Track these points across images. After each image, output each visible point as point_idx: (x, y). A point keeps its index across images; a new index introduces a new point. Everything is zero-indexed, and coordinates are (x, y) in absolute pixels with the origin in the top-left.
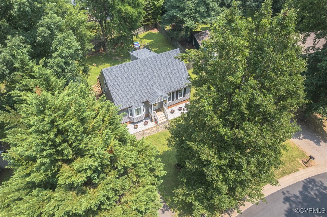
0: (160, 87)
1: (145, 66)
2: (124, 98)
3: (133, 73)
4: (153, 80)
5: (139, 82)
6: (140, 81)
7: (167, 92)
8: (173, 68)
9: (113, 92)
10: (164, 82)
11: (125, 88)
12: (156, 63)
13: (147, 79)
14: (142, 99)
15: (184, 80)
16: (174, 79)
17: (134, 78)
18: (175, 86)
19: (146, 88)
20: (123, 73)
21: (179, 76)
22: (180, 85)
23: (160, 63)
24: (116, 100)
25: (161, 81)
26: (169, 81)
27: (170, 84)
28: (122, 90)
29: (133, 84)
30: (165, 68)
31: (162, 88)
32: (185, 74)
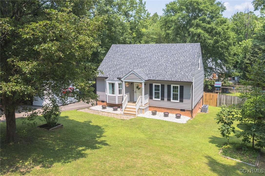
0: (148, 71)
1: (148, 50)
2: (108, 68)
3: (133, 53)
4: (146, 63)
5: (131, 61)
6: (133, 60)
7: (152, 78)
8: (178, 59)
9: (104, 62)
10: (156, 68)
11: (116, 61)
12: (162, 50)
13: (141, 60)
14: (121, 75)
15: (183, 73)
16: (170, 69)
17: (130, 56)
18: (166, 76)
19: (133, 67)
20: (125, 50)
21: (180, 68)
22: (174, 77)
23: (167, 51)
24: (100, 68)
25: (154, 66)
26: (163, 69)
27: (162, 72)
28: (112, 62)
29: (125, 61)
30: (169, 57)
31: (149, 72)
32: (190, 68)
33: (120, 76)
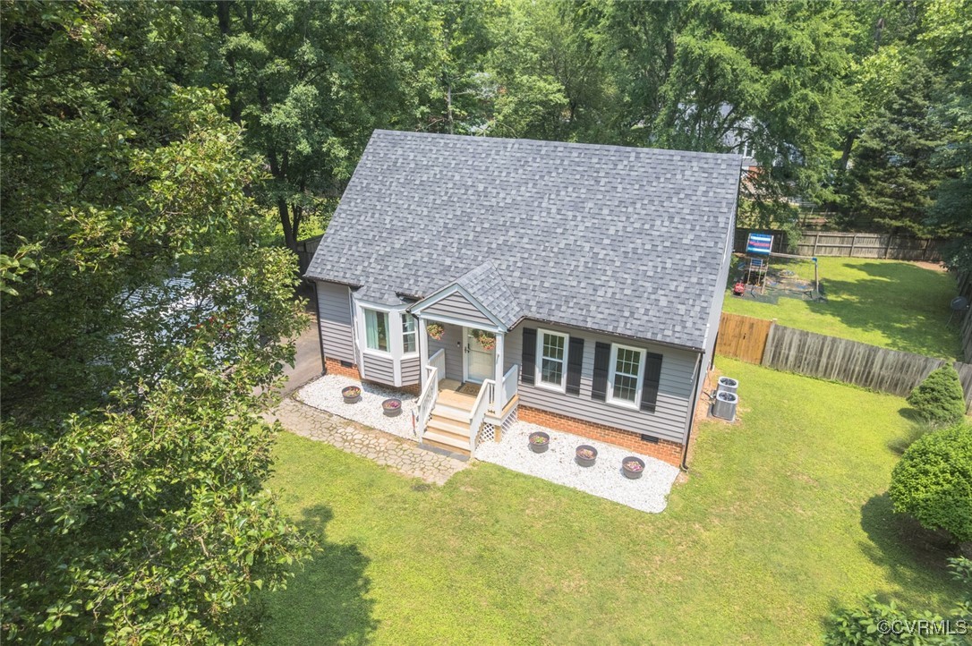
0: (517, 274)
1: (520, 171)
2: (361, 245)
3: (457, 177)
4: (511, 233)
5: (450, 216)
6: (458, 213)
7: (534, 309)
8: (647, 226)
9: (345, 211)
10: (552, 264)
11: (390, 213)
12: (578, 177)
13: (491, 217)
14: (412, 282)
15: (663, 302)
16: (609, 273)
17: (447, 193)
18: (593, 308)
19: (459, 249)
20: (425, 163)
21: (650, 273)
22: (627, 314)
23: (598, 182)
24: (329, 240)
25: (544, 254)
26: (581, 269)
27: (575, 284)
28: (377, 216)
29: (425, 213)
30: (606, 211)
31: (524, 281)
32: (694, 280)
33: (406, 286)
